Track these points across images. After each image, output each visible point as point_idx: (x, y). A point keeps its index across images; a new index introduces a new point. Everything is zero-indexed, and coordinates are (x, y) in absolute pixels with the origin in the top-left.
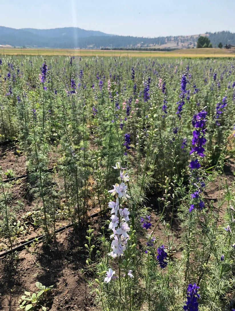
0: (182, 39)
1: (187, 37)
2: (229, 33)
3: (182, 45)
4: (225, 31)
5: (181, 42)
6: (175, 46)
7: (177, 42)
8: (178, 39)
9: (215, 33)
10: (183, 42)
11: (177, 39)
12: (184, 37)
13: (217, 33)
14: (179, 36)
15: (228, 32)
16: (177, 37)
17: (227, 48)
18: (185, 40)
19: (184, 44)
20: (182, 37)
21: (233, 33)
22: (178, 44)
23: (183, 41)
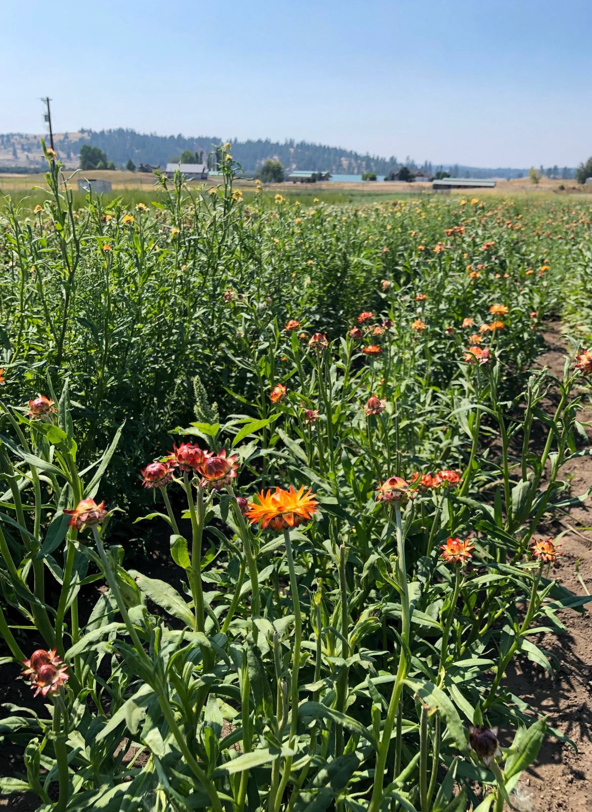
0: (23, 141)
1: (35, 137)
2: (133, 134)
3: (27, 157)
4: (124, 128)
5: (23, 149)
6: (8, 160)
7: (11, 149)
8: (12, 141)
9: (102, 133)
10: (29, 150)
11: (8, 141)
12: (27, 138)
13: (106, 133)
14: (13, 135)
15: (130, 131)
16: (8, 136)
17: (144, 171)
18: (32, 144)
19: (31, 156)
20: (21, 136)
21: (141, 133)
22: (15, 153)
23: (26, 147)
